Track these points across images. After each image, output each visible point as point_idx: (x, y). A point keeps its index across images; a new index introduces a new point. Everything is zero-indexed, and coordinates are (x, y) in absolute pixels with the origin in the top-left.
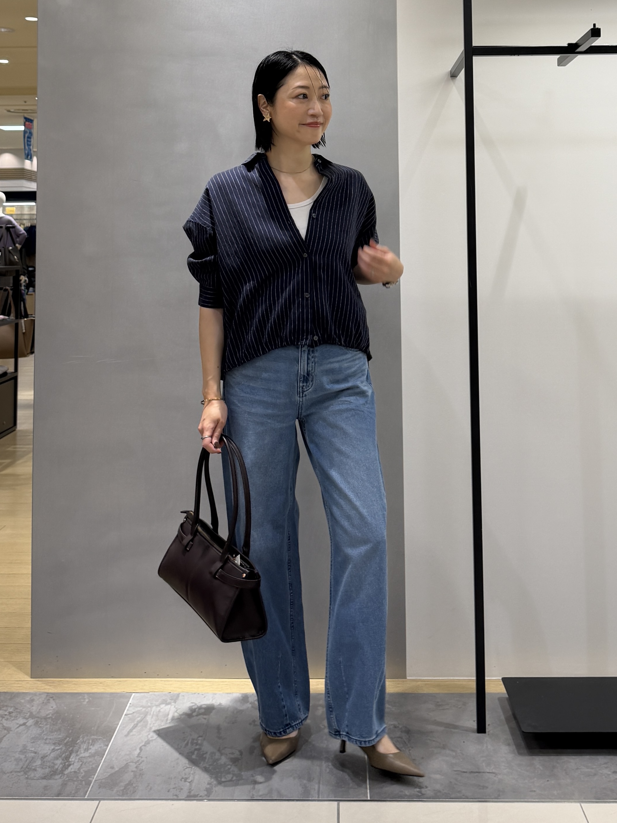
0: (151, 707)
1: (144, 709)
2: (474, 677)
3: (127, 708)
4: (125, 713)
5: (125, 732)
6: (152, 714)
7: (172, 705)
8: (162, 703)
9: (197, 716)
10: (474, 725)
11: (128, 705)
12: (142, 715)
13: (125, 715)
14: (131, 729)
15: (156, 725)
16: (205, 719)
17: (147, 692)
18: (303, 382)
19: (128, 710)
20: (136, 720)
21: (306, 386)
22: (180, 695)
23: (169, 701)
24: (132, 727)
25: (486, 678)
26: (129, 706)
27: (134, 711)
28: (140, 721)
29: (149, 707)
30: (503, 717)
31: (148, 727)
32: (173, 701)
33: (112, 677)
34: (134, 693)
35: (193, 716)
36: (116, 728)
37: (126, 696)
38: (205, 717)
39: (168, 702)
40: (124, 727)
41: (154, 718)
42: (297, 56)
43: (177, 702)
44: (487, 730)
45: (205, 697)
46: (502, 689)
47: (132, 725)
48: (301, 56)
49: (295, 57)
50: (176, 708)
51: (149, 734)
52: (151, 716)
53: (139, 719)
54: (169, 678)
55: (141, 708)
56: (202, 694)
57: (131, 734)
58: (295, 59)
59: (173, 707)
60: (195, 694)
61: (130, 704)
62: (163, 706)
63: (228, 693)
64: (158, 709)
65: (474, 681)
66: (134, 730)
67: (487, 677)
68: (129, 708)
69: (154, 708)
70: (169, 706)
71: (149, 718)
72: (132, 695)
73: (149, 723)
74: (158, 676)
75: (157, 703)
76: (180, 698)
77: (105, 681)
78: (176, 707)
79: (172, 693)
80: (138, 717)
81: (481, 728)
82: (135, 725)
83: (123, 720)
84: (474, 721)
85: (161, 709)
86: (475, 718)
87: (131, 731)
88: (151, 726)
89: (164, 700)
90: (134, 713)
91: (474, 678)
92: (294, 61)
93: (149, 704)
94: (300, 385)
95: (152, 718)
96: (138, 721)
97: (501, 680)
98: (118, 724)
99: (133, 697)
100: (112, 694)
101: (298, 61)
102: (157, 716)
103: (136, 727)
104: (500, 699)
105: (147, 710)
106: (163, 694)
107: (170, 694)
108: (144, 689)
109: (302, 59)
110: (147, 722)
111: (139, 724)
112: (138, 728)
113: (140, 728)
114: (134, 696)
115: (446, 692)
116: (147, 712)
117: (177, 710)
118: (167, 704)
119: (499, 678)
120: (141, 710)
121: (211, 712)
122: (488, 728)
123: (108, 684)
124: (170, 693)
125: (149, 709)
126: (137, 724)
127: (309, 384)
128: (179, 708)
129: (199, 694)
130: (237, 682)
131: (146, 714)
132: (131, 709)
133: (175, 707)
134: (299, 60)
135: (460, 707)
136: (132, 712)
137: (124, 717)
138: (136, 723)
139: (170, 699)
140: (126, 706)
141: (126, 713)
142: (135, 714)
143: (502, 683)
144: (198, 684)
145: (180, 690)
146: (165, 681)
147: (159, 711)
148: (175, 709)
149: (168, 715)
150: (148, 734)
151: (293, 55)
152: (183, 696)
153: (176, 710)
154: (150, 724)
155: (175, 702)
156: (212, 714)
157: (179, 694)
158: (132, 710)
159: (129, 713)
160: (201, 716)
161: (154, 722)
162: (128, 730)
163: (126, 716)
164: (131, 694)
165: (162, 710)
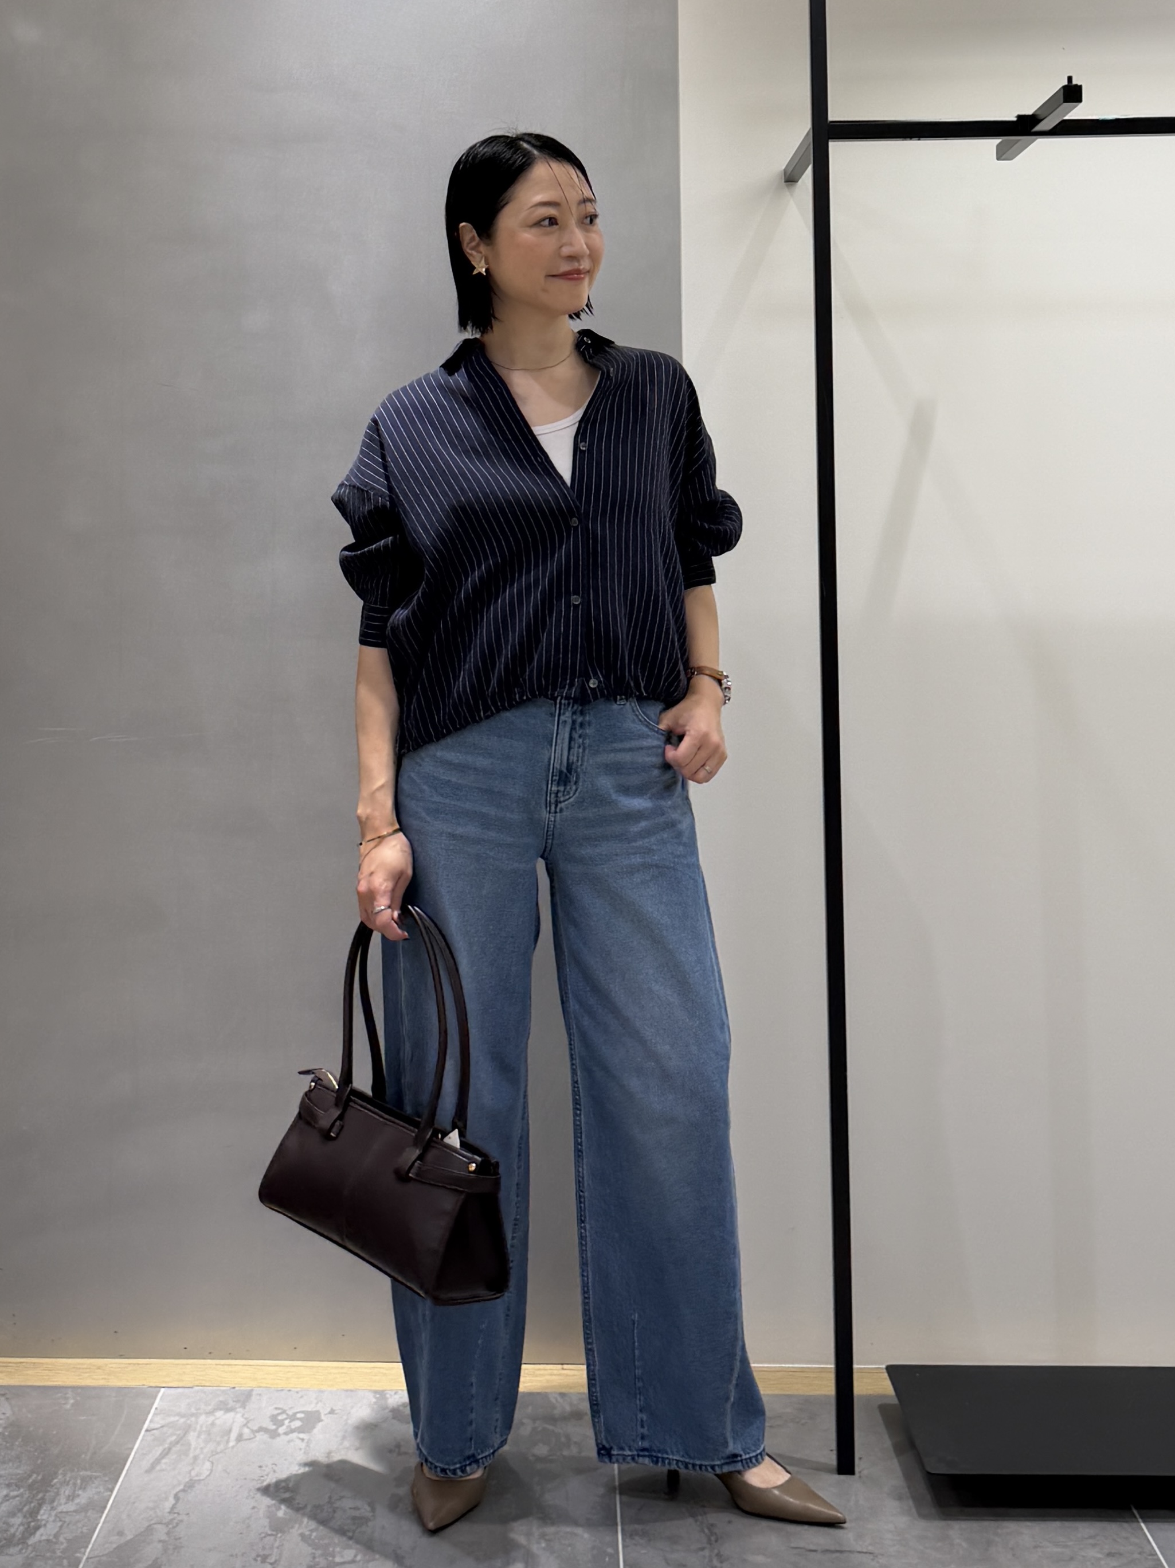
0: (196, 1415)
1: (182, 1420)
2: (831, 1364)
3: (150, 1416)
4: (145, 1427)
5: (146, 1464)
6: (198, 1427)
7: (237, 1412)
8: (217, 1408)
9: (286, 1434)
10: (832, 1459)
11: (153, 1411)
12: (178, 1432)
13: (147, 1431)
14: (156, 1459)
15: (205, 1451)
16: (303, 1440)
17: (189, 1385)
18: (558, 784)
19: (151, 1421)
20: (168, 1441)
21: (564, 791)
22: (254, 1393)
23: (231, 1404)
24: (160, 1454)
25: (855, 1366)
26: (155, 1414)
27: (163, 1422)
28: (177, 1442)
29: (192, 1415)
30: (887, 1443)
31: (191, 1455)
32: (238, 1405)
33: (121, 1357)
34: (164, 1387)
35: (279, 1435)
36: (129, 1455)
37: (149, 1394)
38: (302, 1436)
39: (229, 1406)
40: (144, 1454)
41: (203, 1437)
42: (529, 142)
43: (247, 1407)
44: (857, 1469)
45: (302, 1397)
46: (885, 1387)
47: (159, 1450)
48: (538, 144)
49: (525, 145)
50: (246, 1419)
51: (193, 1469)
52: (196, 1434)
53: (173, 1438)
54: (232, 1359)
55: (177, 1418)
56: (297, 1392)
57: (158, 1468)
58: (526, 149)
59: (239, 1416)
60: (282, 1390)
61: (156, 1409)
62: (219, 1414)
63: (347, 1391)
64: (211, 1419)
65: (830, 1372)
66: (164, 1461)
67: (858, 1365)
68: (153, 1416)
69: (202, 1419)
70: (230, 1415)
71: (192, 1436)
72: (159, 1391)
73: (193, 1446)
74: (211, 1355)
75: (210, 1408)
76: (254, 1398)
77: (106, 1365)
78: (246, 1416)
79: (237, 1388)
80: (172, 1435)
81: (846, 1465)
82: (166, 1451)
83: (142, 1441)
84: (832, 1450)
85: (216, 1419)
86: (833, 1445)
87: (158, 1461)
88: (198, 1452)
89: (221, 1402)
90: (162, 1427)
91: (832, 1366)
92: (526, 154)
93: (193, 1410)
94: (553, 789)
95: (199, 1436)
96: (171, 1443)
97: (885, 1371)
98: (132, 1449)
99: (162, 1397)
100: (120, 1388)
101: (534, 155)
102: (209, 1433)
103: (167, 1454)
104: (884, 1410)
105: (189, 1422)
106: (220, 1390)
107: (232, 1390)
108: (183, 1381)
109: (540, 148)
110: (190, 1445)
111: (174, 1449)
112: (172, 1456)
113: (174, 1457)
114: (164, 1393)
115: (777, 1392)
116: (190, 1426)
117: (248, 1422)
118: (228, 1410)
119: (881, 1366)
120: (178, 1421)
121: (314, 1427)
122: (859, 1465)
123: (112, 1369)
124: (234, 1388)
125: (193, 1419)
126: (170, 1449)
127: (570, 788)
128: (252, 1417)
129: (290, 1390)
130: (366, 1368)
131: (186, 1432)
132: (158, 1419)
133: (243, 1416)
134: (535, 152)
135: (803, 1421)
136: (159, 1426)
137: (144, 1436)
138: (166, 1446)
139: (234, 1401)
140: (149, 1412)
141: (149, 1426)
142: (165, 1429)
143: (886, 1375)
144: (289, 1372)
145: (252, 1384)
146: (223, 1365)
147: (213, 1424)
148: (243, 1420)
149: (230, 1431)
150: (190, 1468)
151: (521, 143)
152: (260, 1395)
153: (245, 1422)
154: (195, 1449)
155: (244, 1406)
156: (315, 1431)
157: (252, 1390)
158: (159, 1421)
159: (153, 1426)
160: (295, 1435)
161: (202, 1445)
162: (151, 1461)
163: (148, 1433)
164: (158, 1389)
165: (218, 1422)
